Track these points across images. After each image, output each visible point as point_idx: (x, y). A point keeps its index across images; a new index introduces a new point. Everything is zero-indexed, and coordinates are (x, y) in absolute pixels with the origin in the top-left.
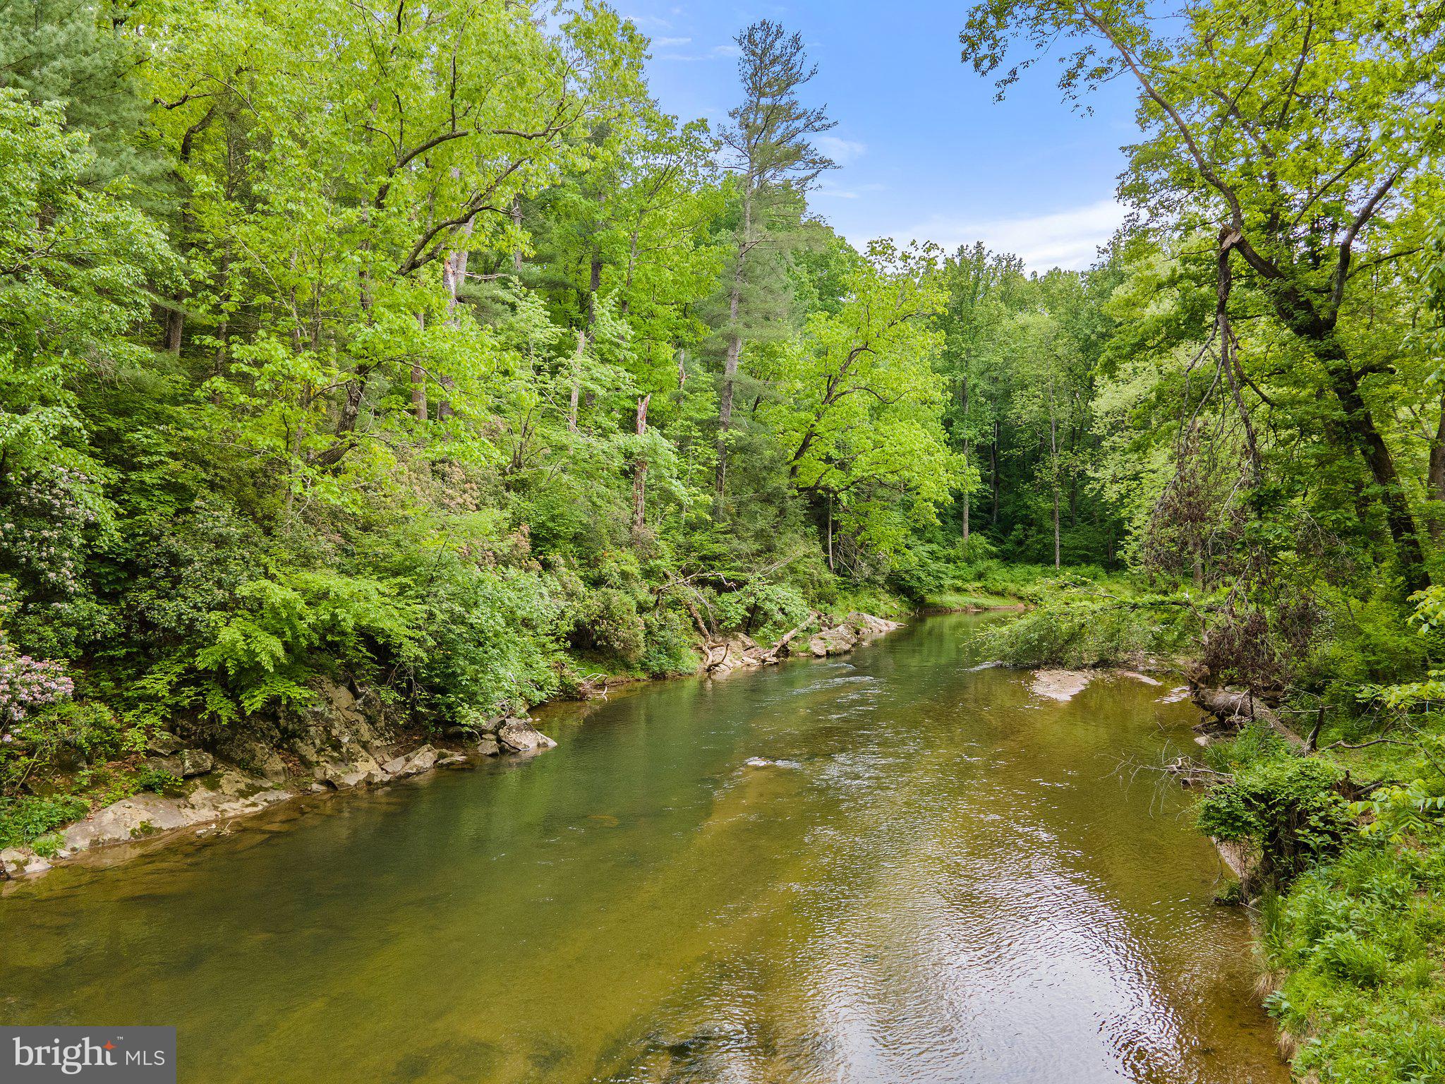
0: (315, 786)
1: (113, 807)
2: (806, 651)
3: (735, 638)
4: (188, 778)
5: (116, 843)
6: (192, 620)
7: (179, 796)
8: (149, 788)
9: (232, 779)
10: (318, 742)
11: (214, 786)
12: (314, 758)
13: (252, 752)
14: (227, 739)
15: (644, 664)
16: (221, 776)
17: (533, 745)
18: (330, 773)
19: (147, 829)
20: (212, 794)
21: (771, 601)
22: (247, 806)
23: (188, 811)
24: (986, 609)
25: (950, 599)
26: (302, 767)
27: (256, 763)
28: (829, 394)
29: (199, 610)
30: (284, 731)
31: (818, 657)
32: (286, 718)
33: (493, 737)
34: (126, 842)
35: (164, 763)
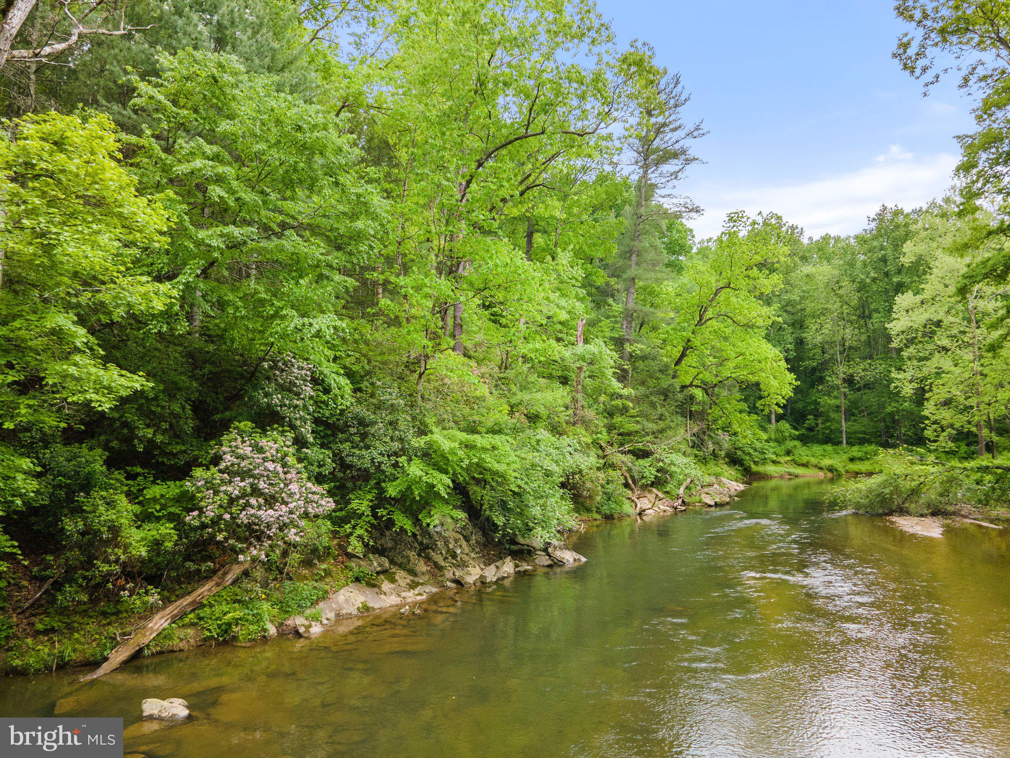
0: (449, 584)
1: (342, 591)
2: (700, 502)
3: (650, 492)
4: (378, 573)
5: (349, 616)
6: (380, 463)
7: (374, 586)
8: (357, 580)
9: (401, 576)
10: (444, 552)
11: (393, 581)
12: (443, 564)
13: (408, 557)
14: (391, 549)
15: (598, 508)
16: (395, 573)
17: (571, 560)
18: (457, 574)
19: (366, 608)
20: (393, 586)
21: (674, 465)
22: (417, 595)
23: (383, 596)
24: (796, 476)
25: (770, 469)
26: (436, 570)
27: (411, 565)
28: (701, 319)
29: (383, 455)
30: (421, 544)
31: (710, 506)
32: (420, 535)
33: (543, 553)
34: (356, 616)
35: (362, 563)
